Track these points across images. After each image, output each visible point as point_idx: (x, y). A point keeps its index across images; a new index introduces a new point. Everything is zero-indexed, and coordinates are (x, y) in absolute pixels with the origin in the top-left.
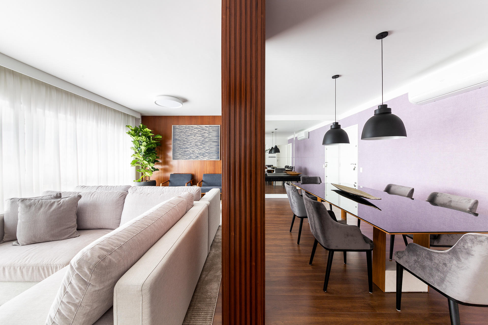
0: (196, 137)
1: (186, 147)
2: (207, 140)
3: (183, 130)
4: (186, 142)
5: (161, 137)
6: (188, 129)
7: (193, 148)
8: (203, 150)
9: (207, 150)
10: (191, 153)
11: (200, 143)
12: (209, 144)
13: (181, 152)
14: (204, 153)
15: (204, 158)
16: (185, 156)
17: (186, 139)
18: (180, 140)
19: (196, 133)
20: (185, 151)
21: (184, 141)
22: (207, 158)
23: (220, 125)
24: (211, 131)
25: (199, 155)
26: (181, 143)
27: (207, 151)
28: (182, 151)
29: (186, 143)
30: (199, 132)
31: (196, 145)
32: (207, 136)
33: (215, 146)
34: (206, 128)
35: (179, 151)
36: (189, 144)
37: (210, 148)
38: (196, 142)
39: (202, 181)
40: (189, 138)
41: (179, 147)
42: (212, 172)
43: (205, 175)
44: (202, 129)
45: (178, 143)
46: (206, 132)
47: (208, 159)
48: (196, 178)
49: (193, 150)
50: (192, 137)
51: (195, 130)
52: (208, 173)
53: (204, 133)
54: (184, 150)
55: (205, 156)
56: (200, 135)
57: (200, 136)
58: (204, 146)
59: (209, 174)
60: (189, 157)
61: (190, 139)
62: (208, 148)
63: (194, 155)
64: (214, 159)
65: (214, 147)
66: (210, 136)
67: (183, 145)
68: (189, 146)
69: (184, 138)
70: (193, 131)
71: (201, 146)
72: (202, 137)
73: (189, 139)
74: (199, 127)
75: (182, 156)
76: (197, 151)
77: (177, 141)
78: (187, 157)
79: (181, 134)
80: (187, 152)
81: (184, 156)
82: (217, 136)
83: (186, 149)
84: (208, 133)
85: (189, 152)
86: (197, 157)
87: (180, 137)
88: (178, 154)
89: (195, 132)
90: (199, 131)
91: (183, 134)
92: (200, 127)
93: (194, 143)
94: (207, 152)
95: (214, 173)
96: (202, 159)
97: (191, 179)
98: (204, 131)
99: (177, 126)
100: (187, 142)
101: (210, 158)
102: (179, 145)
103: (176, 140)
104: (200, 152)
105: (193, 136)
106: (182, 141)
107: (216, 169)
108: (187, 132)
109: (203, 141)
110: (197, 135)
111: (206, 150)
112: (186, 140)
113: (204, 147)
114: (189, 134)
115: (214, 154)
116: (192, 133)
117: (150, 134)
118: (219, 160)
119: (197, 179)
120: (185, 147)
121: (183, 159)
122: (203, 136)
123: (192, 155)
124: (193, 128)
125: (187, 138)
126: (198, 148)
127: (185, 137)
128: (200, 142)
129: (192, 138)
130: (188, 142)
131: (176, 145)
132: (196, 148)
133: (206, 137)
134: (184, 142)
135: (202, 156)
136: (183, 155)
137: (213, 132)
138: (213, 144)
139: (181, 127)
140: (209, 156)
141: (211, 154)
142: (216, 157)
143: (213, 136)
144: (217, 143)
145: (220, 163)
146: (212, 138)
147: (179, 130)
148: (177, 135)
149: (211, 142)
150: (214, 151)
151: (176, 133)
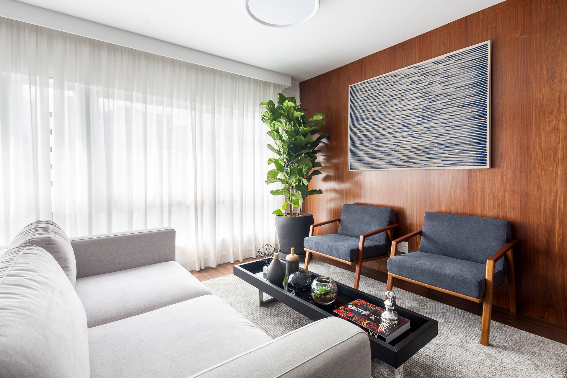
0: (405, 102)
1: (380, 135)
2: (439, 104)
3: (373, 91)
4: (378, 122)
5: (321, 117)
6: (384, 86)
7: (397, 135)
8: (428, 137)
9: (441, 135)
10: (390, 150)
11: (418, 117)
12: (447, 116)
13: (369, 150)
14: (431, 148)
15: (430, 162)
16: (377, 160)
17: (379, 112)
18: (366, 119)
19: (406, 91)
20: (377, 147)
21: (374, 119)
22: (439, 161)
23: (488, 42)
24: (454, 71)
25: (413, 154)
26: (368, 127)
27: (439, 140)
28: (370, 148)
29: (378, 125)
30: (415, 85)
31: (405, 125)
32: (440, 92)
33: (468, 119)
34: (436, 66)
35: (364, 148)
36: (386, 125)
37: (450, 128)
38: (407, 116)
39: (421, 233)
40: (386, 108)
41: (364, 136)
42: (460, 209)
43: (430, 216)
44: (423, 75)
45: (360, 128)
46: (437, 78)
47: (445, 165)
48: (409, 221)
49: (396, 140)
50: (393, 105)
51: (402, 81)
52: (444, 209)
53: (430, 83)
54: (374, 143)
55: (432, 156)
56: (418, 95)
57: (416, 98)
58: (431, 124)
59: (446, 214)
60: (387, 161)
61: (390, 112)
62: (442, 131)
63: (401, 155)
64: (467, 164)
66: (451, 89)
67: (372, 131)
68: (386, 132)
69: (374, 111)
70: (397, 87)
71: (421, 127)
72: (422, 100)
73: (386, 111)
74: (413, 70)
75: (369, 159)
76: (408, 143)
77: (360, 122)
78: (383, 162)
79: (368, 103)
80: (382, 149)
81: (375, 158)
82: (474, 85)
83: (379, 141)
84: (444, 80)
85: (387, 148)
86: (409, 159)
87: (364, 111)
88: (361, 154)
89: (404, 87)
90: (413, 82)
91: (372, 100)
92: (417, 70)
93: (399, 121)
94: (439, 144)
95: (465, 211)
96: (422, 165)
97: (390, 223)
98: (430, 79)
99: (359, 85)
100: (383, 122)
101: (449, 163)
102: (364, 130)
103: (358, 119)
104: (415, 146)
105: (397, 101)
106: (369, 120)
107: (477, 200)
108: (382, 94)
109: (426, 109)
110: (409, 95)
111: (436, 137)
112: (379, 115)
113: (429, 128)
114: (386, 99)
115: (466, 147)
116: (395, 93)
117: (297, 114)
118: (487, 167)
119: (411, 225)
120: (377, 135)
121: (372, 168)
122: (425, 94)
123: (395, 156)
124: (398, 78)
125: (382, 109)
126: (410, 133)
127: (377, 108)
128: (417, 114)
129: (394, 108)
130: (384, 120)
131: (358, 131)
132: (405, 134)
133: (437, 96)
134: (374, 123)
135: (424, 158)
136: (372, 156)
137: (461, 75)
138: (459, 114)
139: (368, 84)
140: (447, 155)
141: (452, 147)
142: (474, 157)
143: (461, 85)
144: (476, 109)
145: (491, 179)
146: (458, 94)
147: (364, 92)
148: (359, 108)
149: (454, 109)
150: (464, 136)
151: (357, 103)
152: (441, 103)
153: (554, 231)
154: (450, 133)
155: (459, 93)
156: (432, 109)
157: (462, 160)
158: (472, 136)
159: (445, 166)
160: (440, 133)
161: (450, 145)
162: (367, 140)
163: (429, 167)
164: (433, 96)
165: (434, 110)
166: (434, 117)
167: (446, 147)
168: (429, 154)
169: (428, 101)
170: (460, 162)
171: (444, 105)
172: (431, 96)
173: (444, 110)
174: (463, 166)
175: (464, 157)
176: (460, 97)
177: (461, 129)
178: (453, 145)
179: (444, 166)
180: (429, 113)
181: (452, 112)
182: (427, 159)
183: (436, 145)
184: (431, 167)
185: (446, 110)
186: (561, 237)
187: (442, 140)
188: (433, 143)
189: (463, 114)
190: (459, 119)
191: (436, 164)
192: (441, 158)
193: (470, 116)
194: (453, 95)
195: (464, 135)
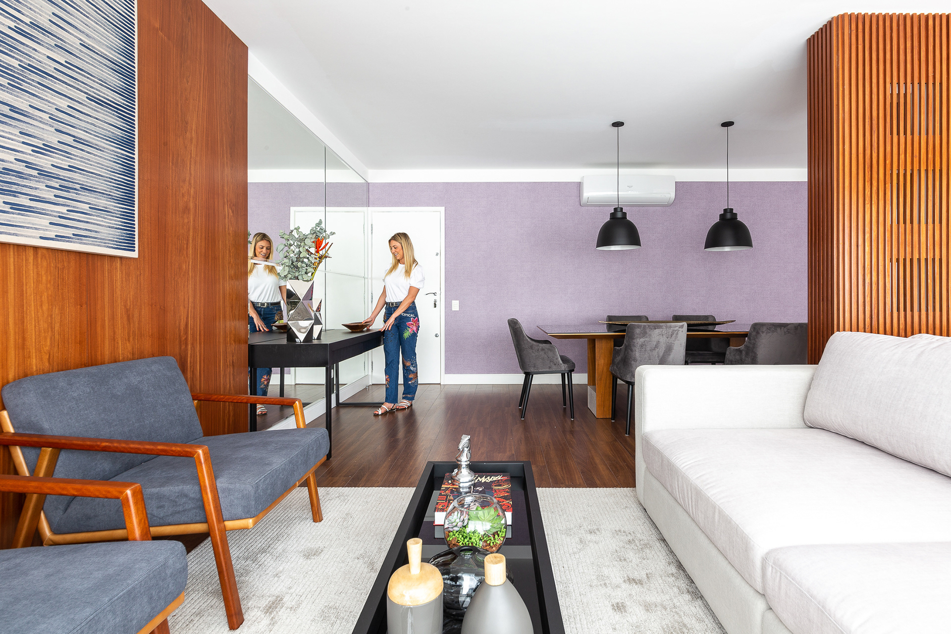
9: (46, 149)
12: (63, 103)
14: (19, 174)
22: (44, 221)
27: (45, 162)
32: (44, 22)
37: (69, 140)
47: (59, 238)
55: (24, 201)
58: (21, 102)
62: (53, 139)
64: (103, 242)
65: (102, 143)
94: (43, 173)
101: (68, 232)
111: (37, 150)
113: (13, 109)
115: (102, 202)
118: (136, 254)
137: (92, 20)
138: (90, 116)
140: (64, 210)
141: (77, 194)
142: (116, 228)
143: (93, 47)
144: (119, 123)
146: (87, 62)
149: (79, 94)
150: (99, 175)
152: (48, 57)
154: (71, 154)
155: (89, 63)
156: (25, 58)
157: (96, 232)
158: (112, 179)
159: (61, 241)
160: (47, 141)
161: (71, 185)
163: (16, 235)
164: (28, 21)
165: (29, 65)
166: (29, 83)
167: (62, 188)
168: (14, 194)
169: (12, 25)
170: (93, 234)
171: (55, 69)
172: (19, 11)
173: (55, 83)
174: (99, 245)
175: (100, 225)
176: (91, 75)
177: (94, 155)
178: (78, 187)
179: (58, 240)
180: (16, 63)
181: (76, 101)
182: (7, 208)
183: (35, 173)
184: (22, 235)
185: (62, 86)
187: (52, 165)
188: (29, 165)
189: (97, 119)
190: (89, 126)
191: (36, 229)
192: (50, 215)
193: (109, 131)
194: (77, 57)
195: (99, 171)
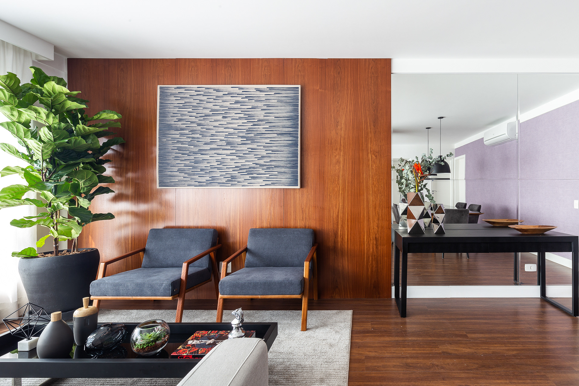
0: (228, 120)
1: (200, 150)
2: (261, 128)
3: (192, 100)
4: (198, 136)
5: (116, 117)
6: (205, 98)
7: (220, 152)
8: (251, 157)
9: (263, 157)
10: (212, 167)
11: (242, 137)
12: (268, 141)
13: (186, 165)
14: (254, 168)
15: (253, 181)
16: (196, 177)
17: (199, 125)
18: (182, 129)
19: (230, 109)
20: (196, 162)
21: (193, 132)
22: (261, 180)
23: (299, 86)
24: (274, 102)
25: (237, 172)
26: (184, 139)
27: (262, 162)
28: (187, 163)
29: (198, 138)
30: (238, 106)
31: (228, 143)
32: (262, 118)
33: (285, 146)
34: (258, 93)
35: (179, 162)
36: (208, 140)
37: (270, 152)
38: (230, 134)
39: (246, 250)
40: (208, 122)
41: (179, 149)
42: (278, 223)
43: (255, 232)
44: (246, 97)
45: (174, 139)
46: (259, 104)
47: (266, 185)
48: (231, 240)
49: (220, 157)
50: (216, 121)
51: (225, 98)
52: (265, 225)
53: (253, 108)
54: (192, 157)
55: (255, 175)
56: (242, 116)
57: (240, 118)
58: (254, 146)
59: (267, 228)
60: (208, 178)
61: (212, 127)
62: (264, 153)
63: (224, 173)
64: (284, 184)
65: (282, 149)
66: (271, 118)
67: (190, 144)
68: (208, 147)
69: (192, 122)
70: (219, 102)
71: (244, 148)
72: (246, 121)
73: (208, 125)
74: (237, 90)
75: (186, 175)
76: (231, 162)
77: (173, 132)
78: (203, 179)
79: (185, 111)
80: (203, 165)
81: (194, 175)
82: (289, 118)
83: (199, 156)
84: (265, 107)
85: (209, 165)
86: (233, 177)
87: (180, 120)
88: (176, 169)
89: (227, 104)
90: (237, 102)
91: (190, 110)
92: (240, 91)
93: (223, 138)
94: (261, 165)
95: (283, 225)
96: (246, 184)
97: (213, 244)
98: (253, 103)
99: (172, 88)
100: (203, 136)
101: (270, 182)
102: (178, 142)
103: (170, 127)
104: (239, 165)
105: (220, 117)
106: (187, 132)
107: (291, 214)
108: (202, 105)
109: (249, 131)
110: (232, 114)
111: (259, 159)
112: (199, 128)
113: (252, 149)
114: (207, 112)
115: (283, 170)
116: (217, 108)
118: (299, 187)
119: (234, 243)
120: (196, 149)
121: (189, 185)
122: (249, 117)
123: (217, 174)
124: (221, 94)
125: (203, 122)
126: (234, 151)
127: (197, 120)
128: (241, 134)
129: (217, 124)
130: (205, 134)
131: (170, 142)
132: (229, 152)
133: (259, 120)
134: (193, 136)
135: (247, 177)
136: (190, 172)
137: (279, 107)
138: (278, 141)
139: (185, 90)
140: (268, 175)
141: (273, 169)
142: (289, 178)
143: (279, 116)
144: (291, 138)
145: (301, 197)
146: (277, 123)
147: (179, 98)
148: (172, 115)
149: (274, 135)
150: (282, 160)
151: (169, 108)
152: (263, 128)
153: (338, 233)
154: (271, 156)
155: (278, 123)
156: (255, 132)
157: (280, 181)
158: (287, 160)
159: (267, 186)
160: (262, 155)
161: (271, 167)
162: (183, 154)
163: (253, 186)
164: (256, 120)
165: (257, 134)
166: (257, 139)
167: (268, 168)
168: (252, 174)
169: (252, 124)
170: (279, 182)
171: (265, 131)
172: (254, 119)
173: (265, 135)
174: (281, 186)
175: (282, 178)
176: (279, 126)
177: (280, 154)
178: (273, 167)
179: (266, 186)
180: (253, 135)
181: (273, 138)
182: (250, 178)
183: (258, 166)
184: (254, 186)
185: (268, 135)
186: (342, 237)
187: (264, 162)
188: (256, 164)
189: (281, 141)
190: (278, 144)
191: (259, 183)
192: (263, 178)
193: (286, 143)
194: (273, 123)
195: (282, 159)
